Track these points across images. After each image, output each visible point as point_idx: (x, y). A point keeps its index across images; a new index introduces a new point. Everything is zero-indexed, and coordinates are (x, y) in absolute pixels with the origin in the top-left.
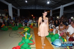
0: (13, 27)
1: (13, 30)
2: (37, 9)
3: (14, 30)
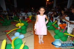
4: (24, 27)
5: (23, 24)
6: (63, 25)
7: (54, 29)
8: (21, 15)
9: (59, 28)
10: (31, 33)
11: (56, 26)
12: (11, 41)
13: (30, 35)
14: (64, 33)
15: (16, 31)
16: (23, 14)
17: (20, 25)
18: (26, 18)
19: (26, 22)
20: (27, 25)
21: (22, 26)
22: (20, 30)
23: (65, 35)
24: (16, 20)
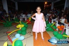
0: (4, 23)
1: (4, 27)
2: (37, 1)
3: (7, 27)
4: (24, 29)
5: (23, 26)
6: (61, 27)
7: (53, 30)
8: (21, 17)
9: (57, 29)
10: (30, 34)
11: (54, 27)
12: (12, 42)
13: (30, 36)
14: (62, 34)
15: (17, 32)
16: (24, 16)
17: (20, 26)
18: (26, 19)
19: (26, 23)
20: (27, 26)
21: (22, 28)
22: (21, 31)
23: (63, 37)
24: (17, 21)
